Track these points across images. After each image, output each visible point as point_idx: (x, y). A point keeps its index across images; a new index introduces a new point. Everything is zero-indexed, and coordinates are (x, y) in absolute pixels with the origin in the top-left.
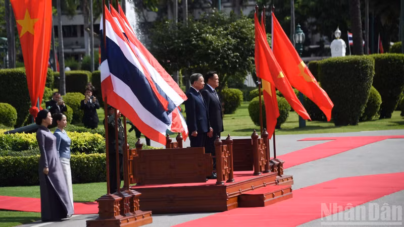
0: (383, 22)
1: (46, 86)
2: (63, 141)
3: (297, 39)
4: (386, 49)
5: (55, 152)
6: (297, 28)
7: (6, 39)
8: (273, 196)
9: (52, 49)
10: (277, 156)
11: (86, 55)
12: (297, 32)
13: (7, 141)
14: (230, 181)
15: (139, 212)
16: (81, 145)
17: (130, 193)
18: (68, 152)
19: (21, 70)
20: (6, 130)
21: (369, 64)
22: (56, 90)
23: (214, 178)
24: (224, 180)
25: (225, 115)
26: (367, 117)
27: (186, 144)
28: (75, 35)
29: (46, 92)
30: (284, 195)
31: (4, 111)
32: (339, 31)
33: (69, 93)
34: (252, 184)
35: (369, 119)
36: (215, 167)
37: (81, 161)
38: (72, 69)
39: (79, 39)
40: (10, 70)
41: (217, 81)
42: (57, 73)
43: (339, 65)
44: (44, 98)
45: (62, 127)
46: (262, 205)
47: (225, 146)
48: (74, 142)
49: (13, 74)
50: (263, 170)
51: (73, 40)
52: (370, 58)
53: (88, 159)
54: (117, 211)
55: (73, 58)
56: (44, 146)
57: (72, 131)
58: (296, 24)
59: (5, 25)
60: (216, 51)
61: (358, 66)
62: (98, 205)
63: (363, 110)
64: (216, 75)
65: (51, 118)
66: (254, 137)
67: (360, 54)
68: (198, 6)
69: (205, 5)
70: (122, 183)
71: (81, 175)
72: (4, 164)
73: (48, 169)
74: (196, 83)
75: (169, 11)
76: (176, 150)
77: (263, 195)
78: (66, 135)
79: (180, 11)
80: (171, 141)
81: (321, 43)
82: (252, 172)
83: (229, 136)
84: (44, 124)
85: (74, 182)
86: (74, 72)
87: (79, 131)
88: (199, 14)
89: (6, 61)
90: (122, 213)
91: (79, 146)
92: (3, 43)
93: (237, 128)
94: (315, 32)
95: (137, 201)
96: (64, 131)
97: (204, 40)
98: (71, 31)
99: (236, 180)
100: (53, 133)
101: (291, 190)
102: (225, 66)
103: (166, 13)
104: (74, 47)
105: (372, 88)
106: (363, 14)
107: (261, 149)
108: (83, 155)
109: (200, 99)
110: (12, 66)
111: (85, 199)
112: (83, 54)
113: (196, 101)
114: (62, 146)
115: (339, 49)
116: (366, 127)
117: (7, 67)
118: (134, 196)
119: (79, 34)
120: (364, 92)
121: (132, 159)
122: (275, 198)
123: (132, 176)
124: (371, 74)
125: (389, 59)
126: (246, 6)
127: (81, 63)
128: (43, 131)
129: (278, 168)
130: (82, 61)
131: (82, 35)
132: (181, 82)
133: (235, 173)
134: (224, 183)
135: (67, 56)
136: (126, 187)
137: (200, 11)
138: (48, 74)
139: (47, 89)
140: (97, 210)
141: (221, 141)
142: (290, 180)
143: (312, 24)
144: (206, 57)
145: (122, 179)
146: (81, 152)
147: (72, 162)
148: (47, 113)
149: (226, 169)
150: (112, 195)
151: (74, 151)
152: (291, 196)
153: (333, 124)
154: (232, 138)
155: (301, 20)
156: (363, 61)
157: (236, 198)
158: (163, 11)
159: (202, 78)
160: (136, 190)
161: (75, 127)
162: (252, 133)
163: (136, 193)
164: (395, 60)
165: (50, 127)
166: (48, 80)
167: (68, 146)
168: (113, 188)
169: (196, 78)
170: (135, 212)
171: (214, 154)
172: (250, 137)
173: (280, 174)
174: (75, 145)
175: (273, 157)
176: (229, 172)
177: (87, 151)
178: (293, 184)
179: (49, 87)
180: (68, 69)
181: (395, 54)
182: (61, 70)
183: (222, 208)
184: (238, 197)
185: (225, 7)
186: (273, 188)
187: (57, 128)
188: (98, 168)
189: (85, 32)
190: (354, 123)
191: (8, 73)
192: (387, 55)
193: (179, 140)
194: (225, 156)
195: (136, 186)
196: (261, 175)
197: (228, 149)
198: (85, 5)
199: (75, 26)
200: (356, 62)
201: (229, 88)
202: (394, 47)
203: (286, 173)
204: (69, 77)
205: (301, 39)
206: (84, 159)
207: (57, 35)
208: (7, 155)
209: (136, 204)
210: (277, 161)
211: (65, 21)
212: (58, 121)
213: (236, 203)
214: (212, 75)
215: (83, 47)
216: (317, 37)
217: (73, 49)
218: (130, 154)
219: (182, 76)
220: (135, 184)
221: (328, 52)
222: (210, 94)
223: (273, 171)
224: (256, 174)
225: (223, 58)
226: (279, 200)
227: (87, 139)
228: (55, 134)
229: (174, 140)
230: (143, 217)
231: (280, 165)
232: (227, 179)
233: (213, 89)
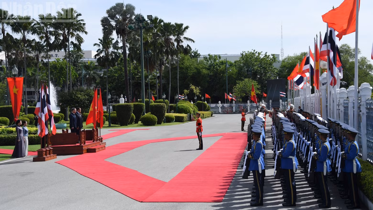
0: (136, 93)
1: (20, 111)
2: (25, 130)
3: (109, 97)
4: (137, 101)
5: (22, 135)
6: (109, 94)
7: (6, 95)
8: (99, 149)
9: (23, 99)
10: (101, 136)
11: (35, 101)
12: (109, 95)
13: (5, 130)
14: (84, 144)
15: (52, 155)
16: (32, 132)
17: (49, 148)
18: (27, 134)
19: (11, 106)
20: (5, 127)
21: (131, 106)
22: (24, 113)
23: (79, 143)
24: (82, 144)
25: (84, 122)
26: (131, 123)
27: (70, 131)
28: (32, 94)
29: (20, 114)
30: (103, 148)
31: (5, 120)
32: (122, 95)
33: (29, 114)
34: (92, 145)
35: (131, 124)
36: (79, 139)
37: (32, 137)
38: (30, 106)
39: (33, 96)
40: (7, 106)
41: (81, 110)
42: (25, 107)
43: (122, 106)
44: (19, 116)
45: (25, 126)
46: (95, 152)
47: (83, 132)
48: (30, 131)
49: (8, 107)
50: (96, 140)
51: (31, 96)
52: (132, 104)
53: (34, 136)
54: (48, 153)
55: (30, 102)
56: (18, 132)
57: (29, 127)
58: (108, 93)
59: (6, 90)
60: (81, 100)
61: (128, 106)
62: (37, 152)
63: (129, 121)
64: (80, 108)
65: (21, 123)
66: (93, 129)
67: (129, 103)
68: (75, 86)
69: (77, 85)
70: (46, 145)
71: (32, 142)
72: (4, 138)
73: (19, 140)
74: (73, 111)
75: (65, 87)
76: (66, 134)
77: (95, 149)
78: (27, 128)
79: (69, 87)
80: (64, 130)
81: (117, 98)
82: (92, 141)
83: (84, 129)
84: (18, 125)
85: (29, 145)
86: (31, 107)
87: (32, 127)
88: (75, 88)
89: (6, 103)
90: (46, 155)
91: (31, 132)
92: (5, 97)
93: (88, 127)
94: (114, 95)
95: (51, 151)
96: (26, 127)
97: (77, 97)
98: (30, 93)
99: (86, 144)
100: (22, 128)
101: (105, 147)
102: (84, 106)
103: (64, 88)
104: (31, 98)
105: (133, 113)
106: (130, 90)
107: (95, 133)
108: (33, 135)
109: (75, 116)
110: (8, 105)
111: (33, 150)
112: (34, 101)
113: (73, 117)
114: (25, 132)
115: (122, 101)
116: (131, 126)
117: (6, 105)
118: (50, 149)
119: (33, 94)
120: (130, 115)
121: (50, 137)
122: (100, 149)
123: (50, 143)
124: (132, 109)
125: (138, 105)
126: (91, 86)
127: (33, 104)
128: (18, 127)
129: (101, 140)
130: (33, 103)
131: (34, 94)
132: (69, 111)
133: (86, 141)
134: (82, 145)
135: (28, 101)
136: (48, 146)
137: (76, 87)
138: (21, 108)
139: (20, 112)
140: (37, 154)
141: (81, 131)
142: (105, 144)
143: (114, 93)
144: (78, 102)
145: (46, 143)
146: (32, 134)
147: (28, 138)
148: (20, 121)
149: (83, 140)
150: (42, 149)
151: (29, 134)
152: (105, 149)
153: (120, 125)
154: (85, 130)
155: (110, 91)
156: (130, 105)
157: (86, 150)
158: (63, 87)
159: (76, 109)
160: (51, 147)
161: (30, 126)
162: (92, 128)
163: (51, 148)
164: (140, 105)
165: (21, 126)
166: (21, 110)
167: (28, 132)
168: (43, 147)
169: (73, 109)
170: (51, 155)
171: (79, 135)
172: (92, 130)
173: (101, 141)
174: (30, 132)
175: (99, 136)
176: (84, 141)
177: (34, 134)
178: (106, 144)
179: (21, 112)
180: (29, 106)
181: (140, 103)
182: (26, 106)
183: (81, 153)
184: (87, 149)
185: (84, 86)
186: (99, 146)
187: (23, 126)
188: (38, 140)
189: (35, 93)
190: (126, 125)
191: (7, 107)
192: (137, 103)
193: (67, 130)
194: (83, 136)
195: (52, 146)
196: (95, 142)
197: (84, 133)
198: (36, 84)
199: (32, 92)
200: (127, 105)
201: (85, 113)
202: (139, 101)
203: (104, 141)
204: (29, 109)
205: (110, 97)
206: (33, 136)
207: (25, 94)
208: (5, 135)
209: (51, 152)
210: (101, 137)
211: (28, 90)
212: (24, 124)
213: (86, 151)
214: (79, 109)
215: (34, 98)
216: (115, 97)
217: (31, 99)
218: (50, 135)
219: (69, 109)
220: (51, 145)
221: (119, 102)
222: (78, 115)
223: (99, 141)
224: (93, 142)
225: (83, 103)
226: (101, 150)
227: (34, 130)
228: (23, 128)
229: (65, 130)
230: (54, 156)
231: (102, 139)
232: (83, 143)
233: (79, 113)
